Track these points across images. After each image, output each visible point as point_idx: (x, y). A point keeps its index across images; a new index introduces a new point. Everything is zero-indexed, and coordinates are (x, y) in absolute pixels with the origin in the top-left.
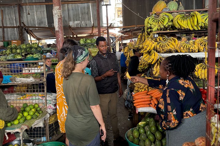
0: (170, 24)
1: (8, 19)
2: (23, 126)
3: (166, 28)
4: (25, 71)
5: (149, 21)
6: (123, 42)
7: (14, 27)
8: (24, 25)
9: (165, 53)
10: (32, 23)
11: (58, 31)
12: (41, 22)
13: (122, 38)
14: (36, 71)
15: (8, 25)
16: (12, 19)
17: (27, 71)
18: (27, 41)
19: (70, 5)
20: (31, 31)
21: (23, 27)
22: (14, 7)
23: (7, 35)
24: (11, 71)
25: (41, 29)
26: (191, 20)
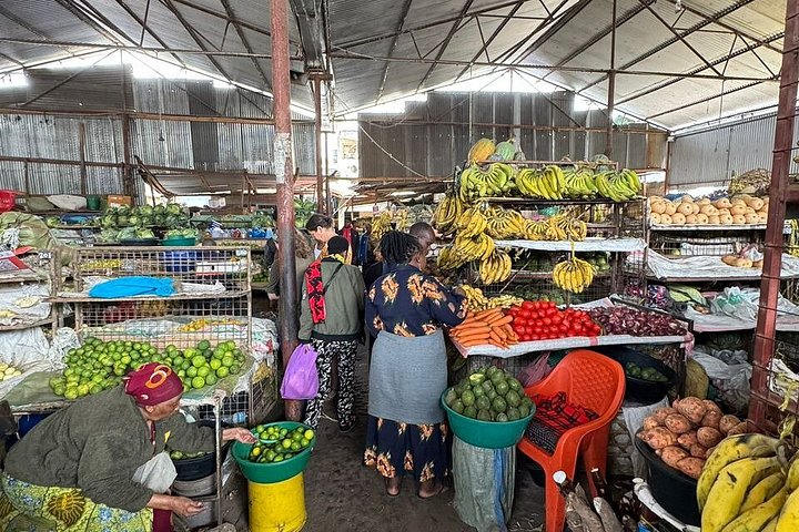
0: (512, 185)
1: (95, 147)
2: (218, 391)
3: (503, 193)
4: (203, 268)
5: (469, 177)
6: (355, 210)
7: (111, 165)
8: (140, 162)
9: (505, 239)
10: (157, 157)
11: (284, 185)
12: (177, 159)
13: (354, 202)
14: (229, 269)
15: (97, 160)
16: (108, 147)
17: (207, 270)
18: (141, 197)
19: (247, 127)
20: (153, 175)
21: (134, 167)
22: (112, 120)
23: (94, 183)
24: (169, 269)
25: (177, 172)
26: (545, 181)
